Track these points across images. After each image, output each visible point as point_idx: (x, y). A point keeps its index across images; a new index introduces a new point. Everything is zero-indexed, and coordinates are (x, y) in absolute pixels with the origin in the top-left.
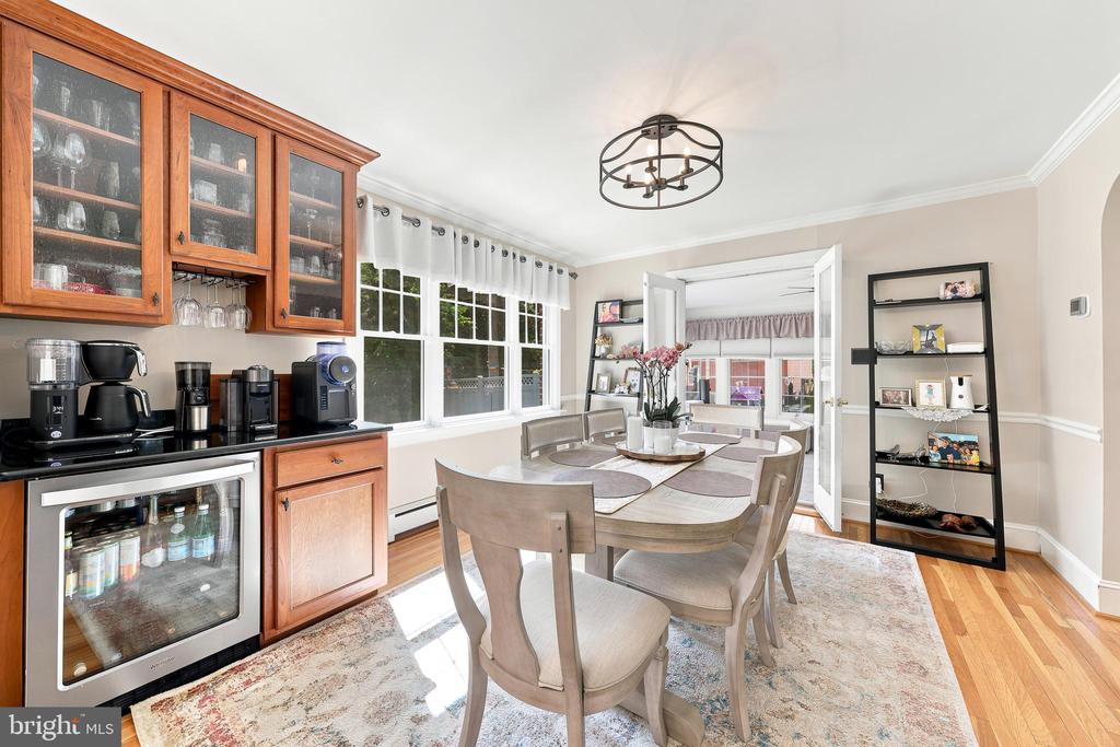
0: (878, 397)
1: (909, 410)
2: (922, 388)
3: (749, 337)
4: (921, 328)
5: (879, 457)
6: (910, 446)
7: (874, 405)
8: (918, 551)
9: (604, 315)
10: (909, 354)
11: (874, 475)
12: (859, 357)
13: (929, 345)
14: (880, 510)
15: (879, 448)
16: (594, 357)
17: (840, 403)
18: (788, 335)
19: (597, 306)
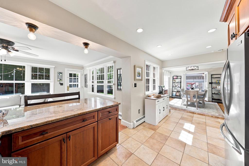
0: (213, 88)
1: (216, 89)
2: (218, 86)
3: (190, 79)
4: (218, 80)
5: (212, 94)
6: (216, 92)
7: (212, 88)
8: (217, 103)
9: (174, 77)
10: (216, 83)
11: (212, 96)
12: (210, 83)
13: (219, 82)
14: (213, 99)
15: (213, 93)
16: (173, 83)
17: (208, 88)
18: (197, 79)
19: (173, 77)
